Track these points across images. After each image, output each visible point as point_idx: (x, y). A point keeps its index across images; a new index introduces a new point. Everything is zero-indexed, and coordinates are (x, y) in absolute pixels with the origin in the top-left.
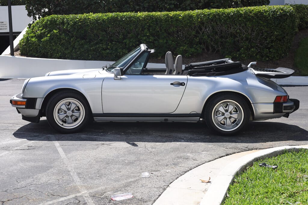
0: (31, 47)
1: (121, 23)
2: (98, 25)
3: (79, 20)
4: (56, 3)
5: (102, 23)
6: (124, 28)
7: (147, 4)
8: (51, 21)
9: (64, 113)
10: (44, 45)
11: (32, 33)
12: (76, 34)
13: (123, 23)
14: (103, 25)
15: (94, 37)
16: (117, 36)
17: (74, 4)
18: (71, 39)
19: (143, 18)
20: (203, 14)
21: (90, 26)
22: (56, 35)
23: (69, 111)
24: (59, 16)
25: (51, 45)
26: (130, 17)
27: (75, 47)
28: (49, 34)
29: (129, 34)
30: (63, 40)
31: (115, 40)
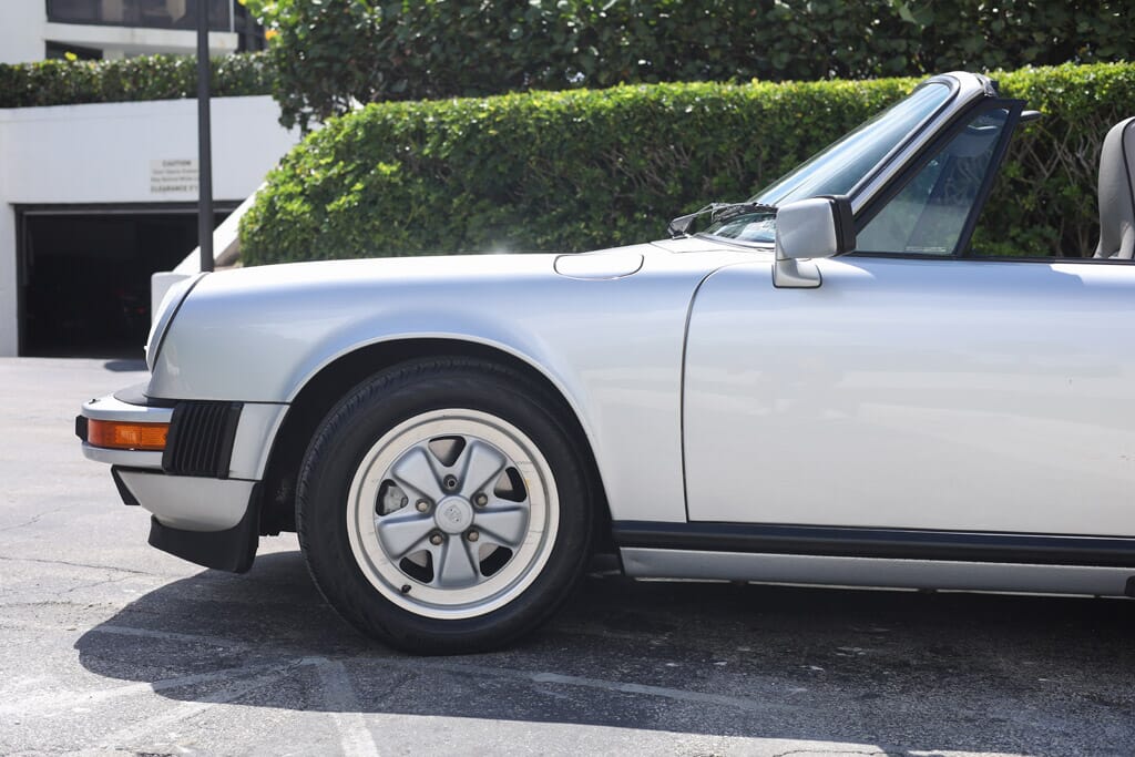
0: (282, 237)
1: (675, 126)
2: (574, 135)
3: (489, 118)
4: (395, 64)
5: (589, 124)
6: (687, 150)
7: (785, 57)
8: (369, 127)
9: (416, 512)
10: (339, 228)
11: (289, 183)
12: (472, 179)
13: (687, 126)
14: (596, 137)
15: (552, 191)
16: (656, 186)
17: (467, 61)
18: (451, 202)
19: (775, 102)
20: (1058, 81)
21: (538, 142)
22: (389, 184)
23: (453, 500)
24: (405, 105)
25: (368, 227)
26: (716, 102)
27: (469, 234)
28: (358, 181)
29: (707, 175)
30: (419, 207)
31: (644, 203)
